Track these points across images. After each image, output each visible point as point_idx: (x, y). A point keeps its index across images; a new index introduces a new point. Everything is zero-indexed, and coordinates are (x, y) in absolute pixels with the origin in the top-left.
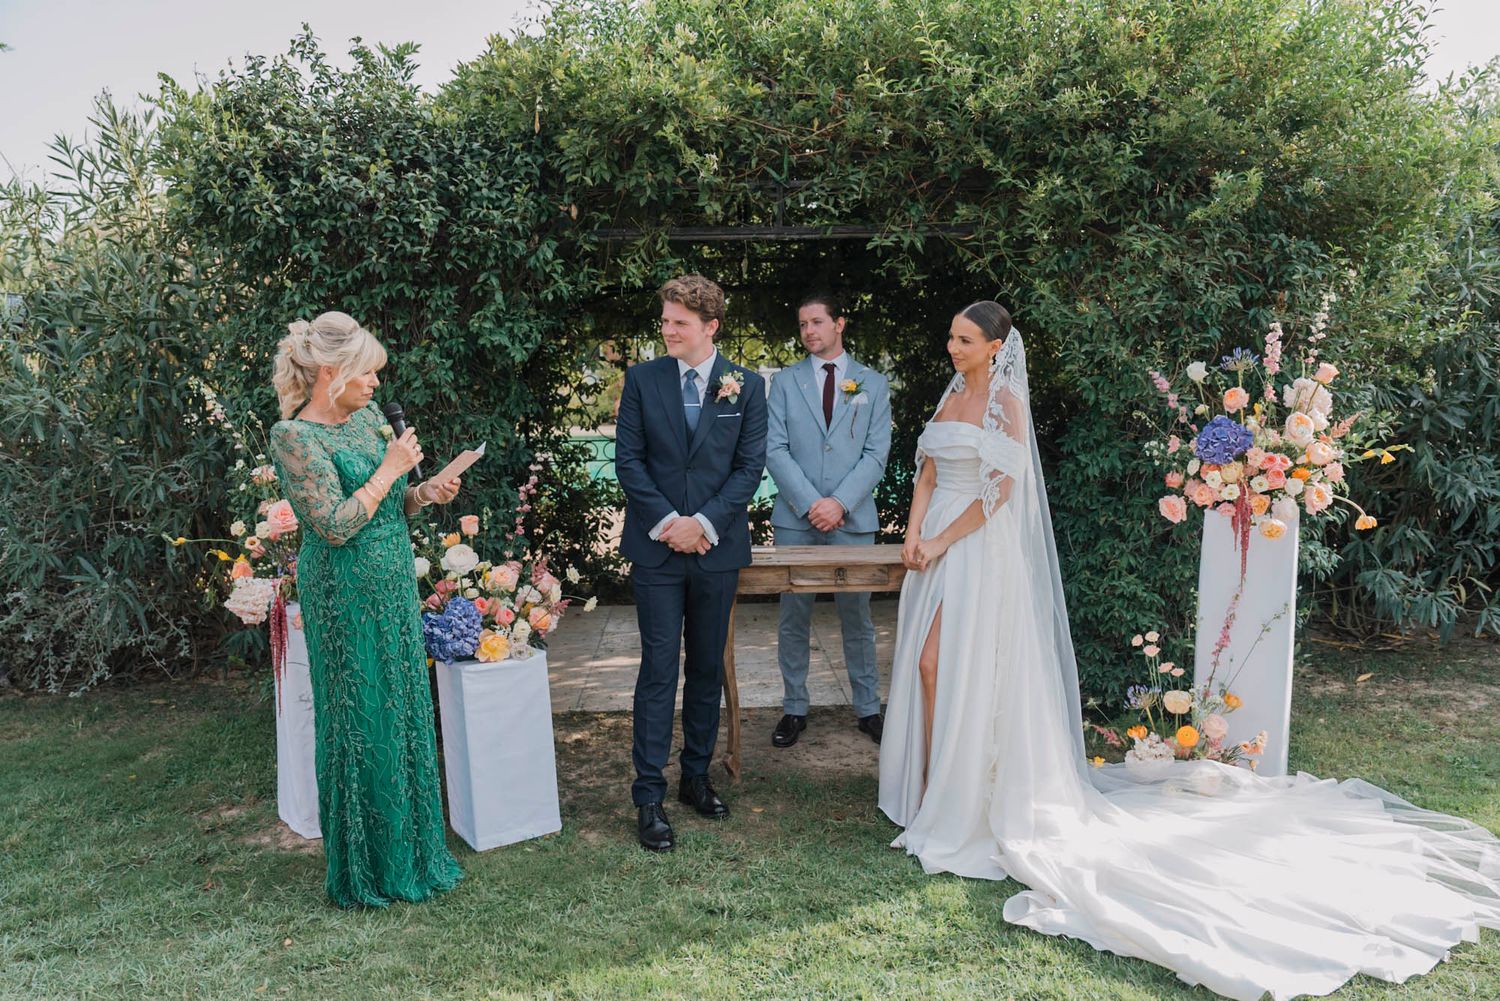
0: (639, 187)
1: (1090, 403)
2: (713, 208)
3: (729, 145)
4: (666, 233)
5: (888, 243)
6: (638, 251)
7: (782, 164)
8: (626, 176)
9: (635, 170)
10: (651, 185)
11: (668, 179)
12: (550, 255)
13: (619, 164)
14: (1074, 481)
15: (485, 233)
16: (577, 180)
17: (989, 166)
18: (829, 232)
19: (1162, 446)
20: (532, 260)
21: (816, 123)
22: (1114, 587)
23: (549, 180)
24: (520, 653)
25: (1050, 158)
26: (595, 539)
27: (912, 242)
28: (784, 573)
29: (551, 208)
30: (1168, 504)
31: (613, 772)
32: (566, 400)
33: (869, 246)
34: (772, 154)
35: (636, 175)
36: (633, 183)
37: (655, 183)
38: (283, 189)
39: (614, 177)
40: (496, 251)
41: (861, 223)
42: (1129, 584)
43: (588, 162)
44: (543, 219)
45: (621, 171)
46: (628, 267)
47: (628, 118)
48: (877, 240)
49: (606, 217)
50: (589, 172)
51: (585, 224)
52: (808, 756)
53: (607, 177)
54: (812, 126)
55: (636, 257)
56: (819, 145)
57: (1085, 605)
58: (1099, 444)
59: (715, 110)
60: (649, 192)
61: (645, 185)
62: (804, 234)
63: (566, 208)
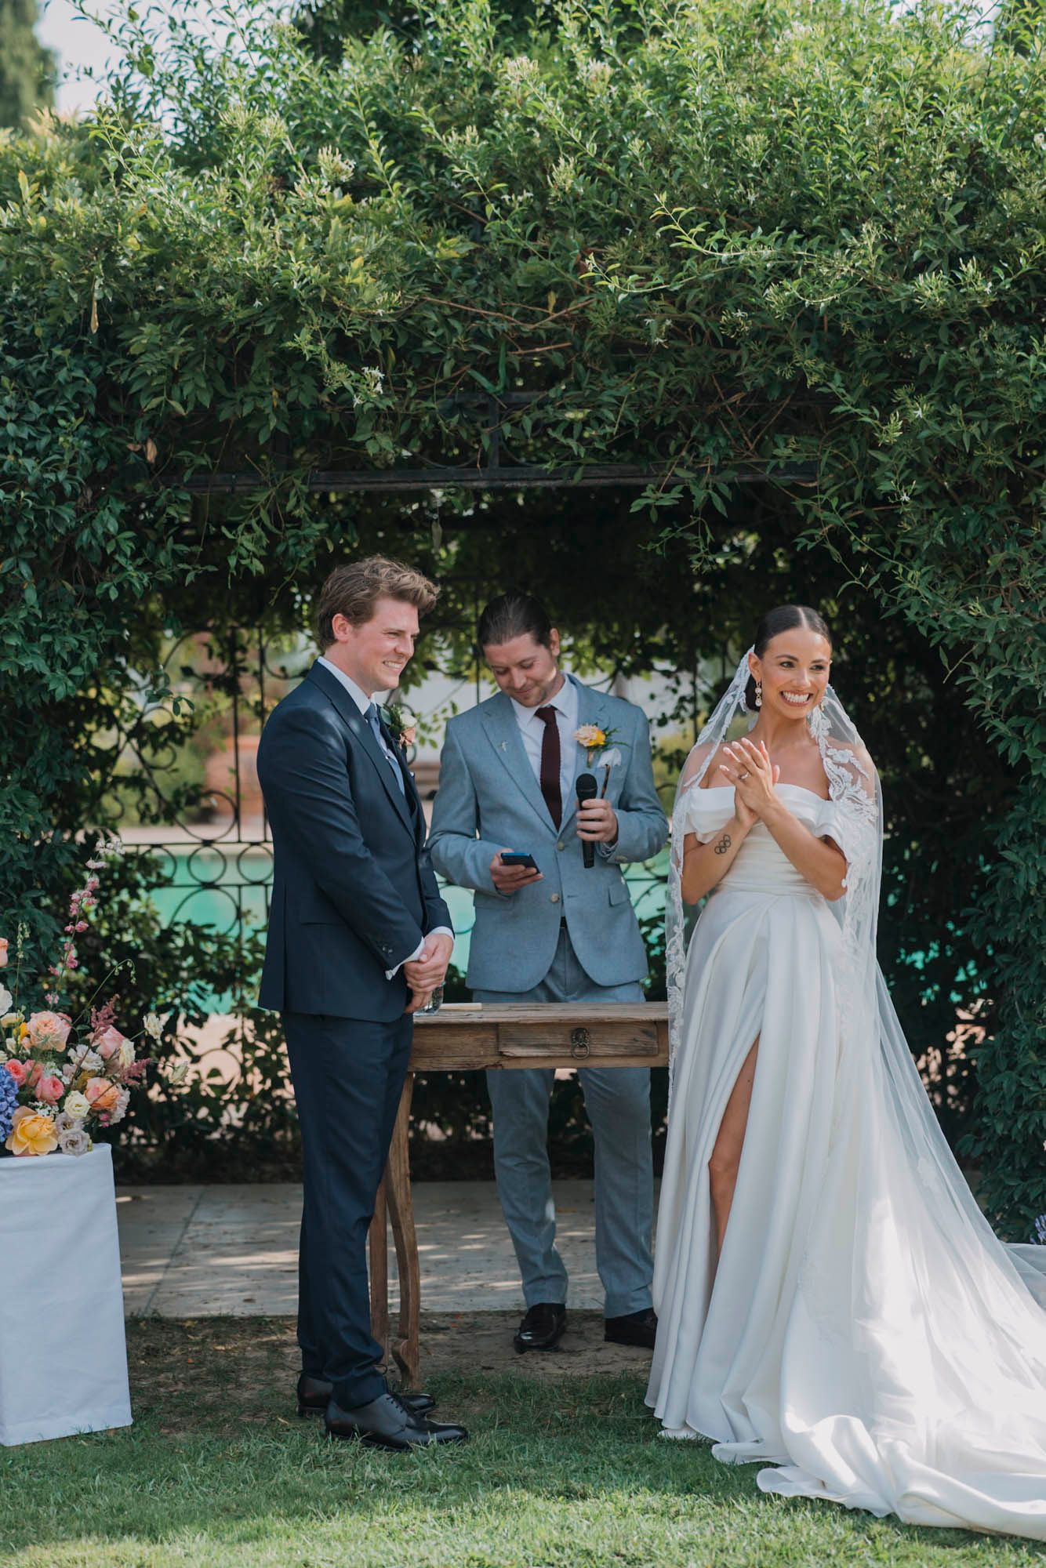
0: (257, 414)
1: (1012, 761)
2: (380, 445)
3: (402, 347)
4: (304, 482)
5: (668, 500)
6: (257, 513)
7: (496, 365)
8: (238, 396)
9: (252, 388)
10: (276, 410)
11: (305, 401)
12: (113, 526)
13: (226, 375)
15: (12, 497)
16: (159, 406)
17: (817, 385)
18: (578, 476)
20: (85, 535)
21: (552, 299)
23: (111, 400)
24: (73, 1143)
25: (922, 368)
27: (709, 498)
28: (490, 1037)
29: (114, 447)
33: (636, 506)
34: (476, 352)
35: (252, 394)
36: (247, 410)
37: (283, 407)
39: (218, 398)
40: (30, 524)
41: (632, 462)
43: (175, 377)
44: (102, 465)
45: (230, 387)
46: (240, 540)
47: (239, 316)
48: (651, 497)
49: (204, 460)
50: (176, 392)
51: (167, 470)
53: (206, 400)
54: (546, 305)
55: (253, 522)
56: (557, 335)
57: (1029, 1109)
59: (380, 299)
60: (273, 423)
61: (267, 411)
62: (536, 480)
63: (139, 447)
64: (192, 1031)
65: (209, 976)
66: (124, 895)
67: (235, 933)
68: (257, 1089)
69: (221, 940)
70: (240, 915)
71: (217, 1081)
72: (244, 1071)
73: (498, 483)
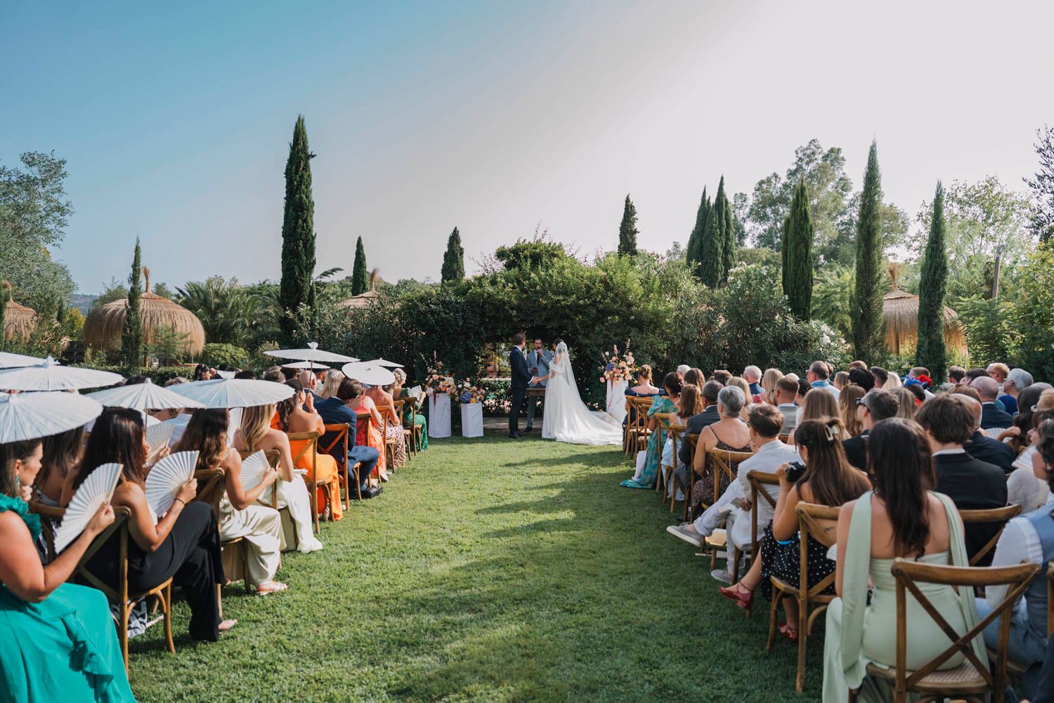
2: (516, 319)
3: (518, 308)
4: (506, 325)
7: (529, 310)
11: (506, 314)
12: (483, 329)
13: (497, 311)
16: (488, 314)
18: (540, 324)
20: (479, 330)
23: (483, 315)
24: (477, 401)
25: (581, 311)
29: (483, 319)
30: (602, 379)
34: (527, 308)
36: (499, 315)
38: (433, 316)
39: (496, 314)
41: (547, 322)
43: (490, 311)
44: (481, 321)
47: (499, 304)
48: (549, 327)
49: (494, 321)
51: (489, 322)
54: (535, 303)
59: (516, 302)
61: (502, 315)
63: (486, 319)
73: (530, 323)
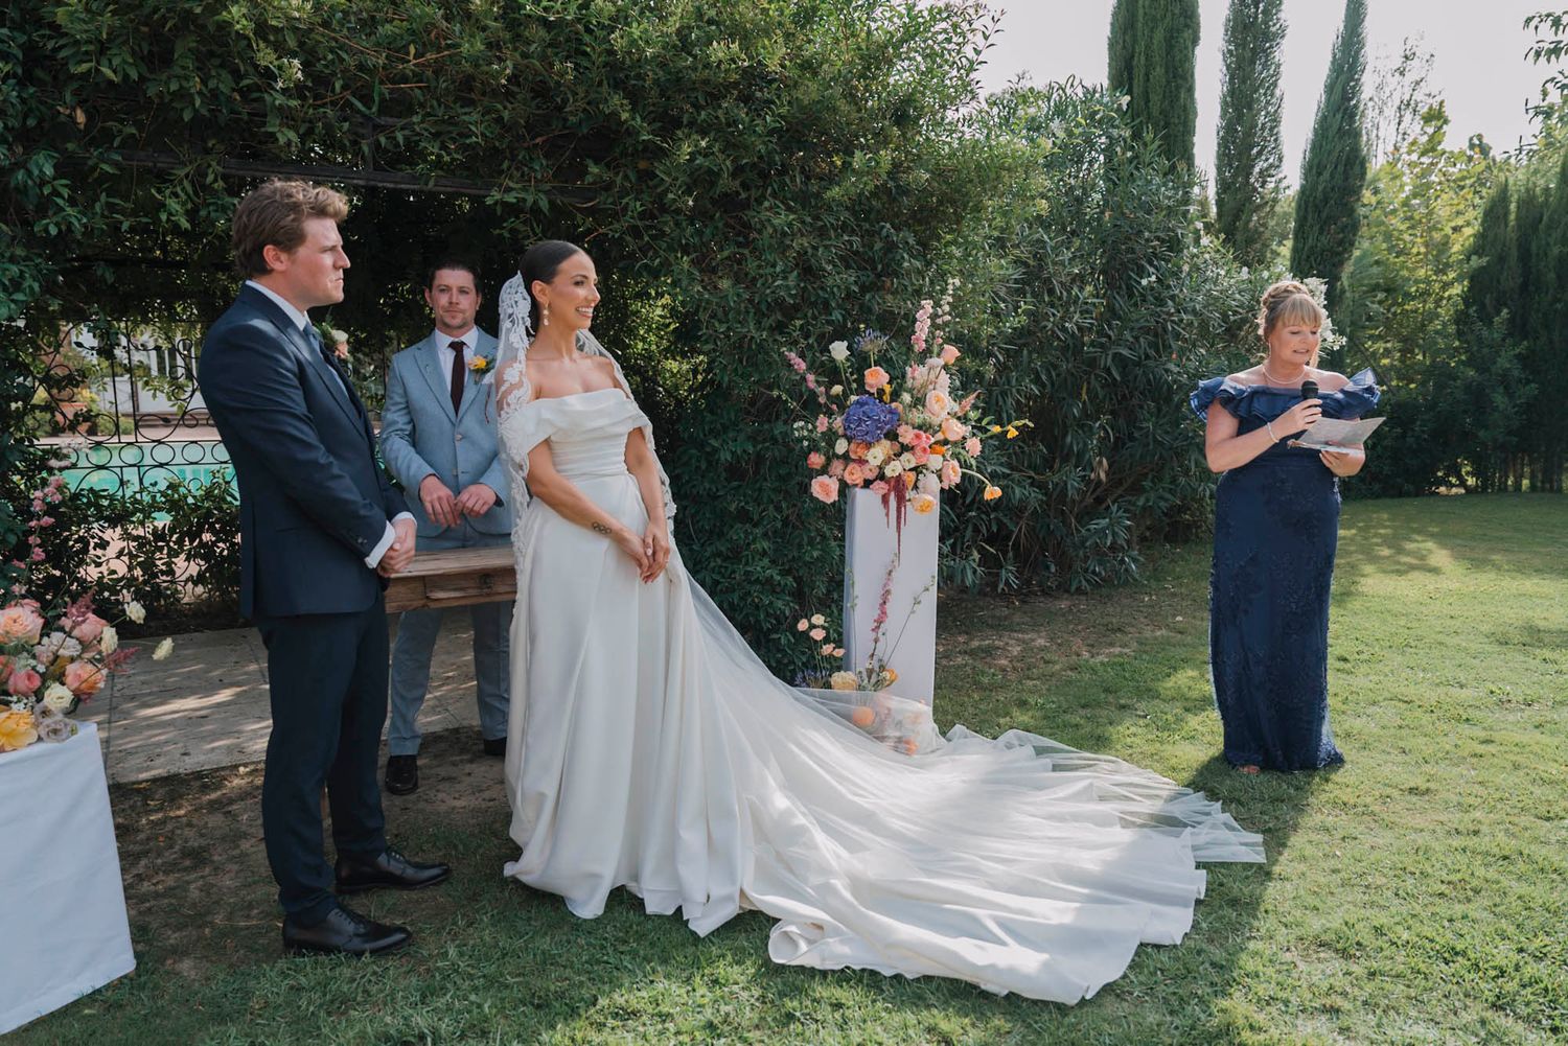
0: (183, 95)
2: (286, 136)
4: (218, 164)
5: (509, 199)
6: (181, 182)
7: (369, 94)
8: (162, 77)
9: (177, 70)
10: (200, 93)
11: (223, 90)
12: (49, 171)
13: (150, 59)
14: (698, 468)
16: (89, 71)
17: (626, 120)
18: (431, 183)
19: (810, 426)
20: (20, 175)
21: (412, 50)
22: (747, 573)
23: (37, 68)
24: (55, 732)
25: (685, 121)
26: (82, 562)
27: (535, 201)
28: (419, 586)
29: (44, 108)
30: (822, 485)
31: (187, 863)
32: (27, 394)
33: (489, 201)
34: (360, 79)
35: (178, 77)
36: (173, 87)
37: (205, 92)
39: (144, 77)
42: (762, 568)
43: (103, 49)
44: (31, 122)
45: (154, 70)
46: (168, 201)
48: (496, 195)
49: (132, 131)
50: (107, 62)
51: (97, 135)
52: (441, 796)
53: (134, 75)
54: (408, 54)
55: (179, 190)
56: (417, 76)
58: (725, 428)
59: (294, 3)
60: (197, 104)
61: (193, 91)
62: (401, 183)
63: (68, 112)
64: (99, 552)
65: (107, 519)
66: (44, 474)
67: (120, 493)
68: (141, 579)
69: (111, 498)
70: (122, 483)
71: (115, 576)
72: (130, 568)
73: (373, 183)
